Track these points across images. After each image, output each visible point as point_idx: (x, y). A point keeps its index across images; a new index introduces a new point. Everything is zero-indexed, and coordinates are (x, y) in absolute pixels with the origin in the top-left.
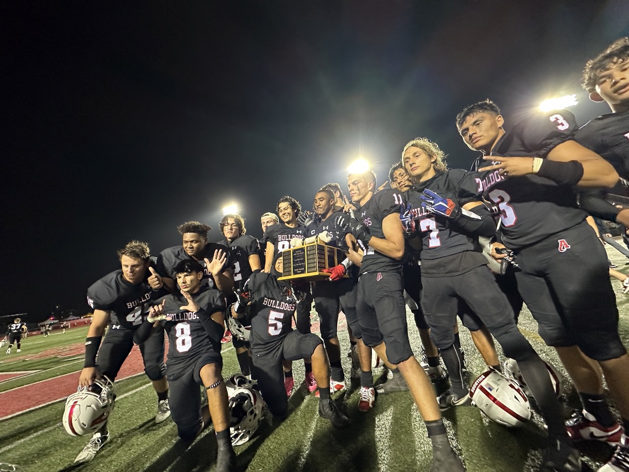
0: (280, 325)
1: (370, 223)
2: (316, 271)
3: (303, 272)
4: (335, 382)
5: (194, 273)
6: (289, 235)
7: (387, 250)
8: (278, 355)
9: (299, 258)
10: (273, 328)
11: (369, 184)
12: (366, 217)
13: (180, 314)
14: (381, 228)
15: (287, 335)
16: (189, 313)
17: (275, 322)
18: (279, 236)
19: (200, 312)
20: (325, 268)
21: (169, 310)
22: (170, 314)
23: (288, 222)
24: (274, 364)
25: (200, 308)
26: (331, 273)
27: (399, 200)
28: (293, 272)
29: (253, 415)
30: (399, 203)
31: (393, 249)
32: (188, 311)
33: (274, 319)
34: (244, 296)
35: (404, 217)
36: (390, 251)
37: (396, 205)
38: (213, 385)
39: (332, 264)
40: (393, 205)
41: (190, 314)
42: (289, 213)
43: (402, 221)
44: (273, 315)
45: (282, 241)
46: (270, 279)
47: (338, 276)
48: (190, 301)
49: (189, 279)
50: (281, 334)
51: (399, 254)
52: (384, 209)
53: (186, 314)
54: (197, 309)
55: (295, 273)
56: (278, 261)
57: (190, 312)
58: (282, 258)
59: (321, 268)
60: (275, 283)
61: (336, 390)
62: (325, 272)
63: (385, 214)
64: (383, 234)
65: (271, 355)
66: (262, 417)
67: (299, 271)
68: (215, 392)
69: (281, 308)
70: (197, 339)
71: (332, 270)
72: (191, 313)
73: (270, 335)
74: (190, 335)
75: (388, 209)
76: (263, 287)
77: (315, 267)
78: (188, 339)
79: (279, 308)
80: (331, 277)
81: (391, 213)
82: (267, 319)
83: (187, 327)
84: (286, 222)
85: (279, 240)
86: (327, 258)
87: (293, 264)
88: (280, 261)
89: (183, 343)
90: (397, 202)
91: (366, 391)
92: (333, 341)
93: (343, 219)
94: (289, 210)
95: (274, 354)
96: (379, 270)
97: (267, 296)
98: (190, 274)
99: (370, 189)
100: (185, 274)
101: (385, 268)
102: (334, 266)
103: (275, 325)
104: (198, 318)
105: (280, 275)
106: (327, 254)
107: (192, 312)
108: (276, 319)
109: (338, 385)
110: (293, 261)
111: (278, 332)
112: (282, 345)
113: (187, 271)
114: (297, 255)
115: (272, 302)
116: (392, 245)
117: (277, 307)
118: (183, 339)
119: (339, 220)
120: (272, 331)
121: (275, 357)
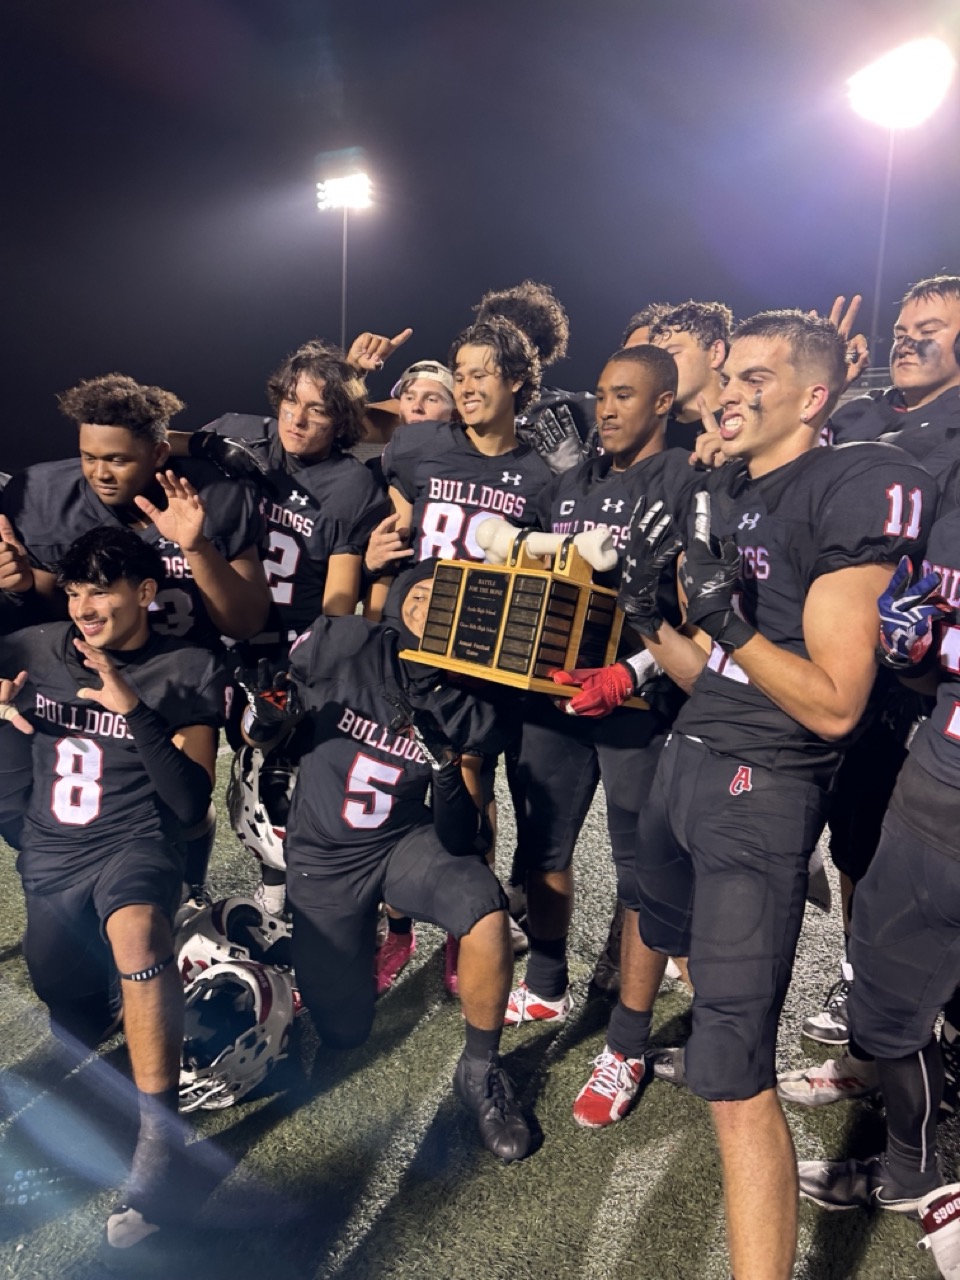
0: (384, 801)
1: (762, 570)
2: (525, 673)
3: (484, 659)
4: (534, 997)
5: (123, 584)
6: (473, 486)
7: (795, 700)
8: (365, 891)
9: (484, 605)
10: (361, 807)
11: (810, 389)
12: (753, 538)
13: (74, 710)
14: (800, 601)
15: (406, 832)
16: (105, 714)
17: (371, 789)
18: (433, 480)
19: (137, 716)
20: (560, 666)
21: (46, 686)
22: (45, 697)
23: (481, 429)
24: (346, 913)
25: (136, 703)
26: (579, 686)
27: (905, 519)
28: (454, 648)
29: (255, 1047)
30: (903, 530)
31: (819, 704)
32: (101, 709)
33: (367, 780)
34: (271, 700)
35: (894, 609)
36: (807, 708)
37: (886, 539)
38: (141, 974)
39: (592, 655)
40: (875, 535)
41: (107, 719)
42: (484, 395)
43: (884, 623)
44: (364, 771)
45: (441, 500)
46: (374, 649)
47: (602, 704)
48: (106, 678)
49: (103, 604)
50: (385, 826)
51: (838, 727)
52: (836, 541)
53: (93, 716)
54: (129, 706)
55: (460, 653)
56: (414, 592)
57: (107, 711)
58: (429, 584)
59: (548, 663)
60: (388, 665)
61: (528, 1017)
62: (555, 685)
63: (832, 559)
64: (800, 627)
65: (340, 885)
66: (282, 1053)
67: (472, 649)
68: (146, 992)
69: (394, 752)
70: (119, 796)
71: (585, 680)
72: (110, 715)
73: (345, 824)
74: (98, 782)
75: (850, 547)
76: (344, 674)
77: (524, 656)
78: (92, 792)
79: (387, 749)
80: (575, 701)
81: (856, 565)
82: (344, 778)
83: (93, 756)
84: (473, 426)
85: (432, 496)
86: (578, 631)
87: (460, 620)
88: (420, 593)
89: (76, 796)
90: (893, 528)
91: (617, 1063)
92: (554, 882)
93: (666, 520)
94: (490, 384)
95: (356, 882)
96: (749, 755)
97: (353, 704)
98: (108, 587)
99: (808, 412)
100: (91, 586)
101: (772, 754)
102: (598, 662)
103: (368, 801)
104: (130, 737)
105: (413, 643)
106: (582, 615)
107: (115, 714)
108: (372, 782)
109: (539, 1006)
110: (463, 611)
111: (375, 821)
112: (384, 862)
113: (94, 580)
114: (478, 593)
115: (369, 727)
116: (818, 689)
117: (381, 747)
118: (78, 784)
119: (650, 515)
120: (354, 814)
121: (356, 893)
